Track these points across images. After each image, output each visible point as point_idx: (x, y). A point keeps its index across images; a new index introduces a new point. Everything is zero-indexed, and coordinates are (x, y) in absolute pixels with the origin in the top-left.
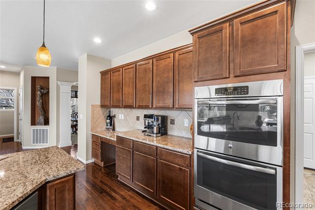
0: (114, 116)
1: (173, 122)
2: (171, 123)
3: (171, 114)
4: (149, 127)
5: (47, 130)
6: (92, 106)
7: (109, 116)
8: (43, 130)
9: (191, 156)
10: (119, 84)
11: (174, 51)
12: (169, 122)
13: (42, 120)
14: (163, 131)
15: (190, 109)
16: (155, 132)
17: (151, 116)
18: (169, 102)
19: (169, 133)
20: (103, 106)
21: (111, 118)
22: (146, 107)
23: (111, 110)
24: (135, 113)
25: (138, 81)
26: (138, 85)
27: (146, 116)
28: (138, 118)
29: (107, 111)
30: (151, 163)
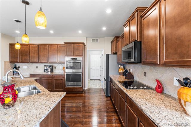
0: (19, 67)
2: (55, 68)
3: (55, 65)
4: (46, 70)
6: (5, 62)
7: (15, 67)
9: (64, 75)
11: (58, 45)
12: (54, 68)
14: (52, 71)
15: (64, 63)
16: (50, 71)
18: (55, 61)
19: (54, 71)
20: (11, 62)
23: (16, 64)
24: (35, 65)
25: (40, 52)
26: (40, 54)
27: (45, 66)
28: (37, 67)
29: (14, 65)
30: (50, 80)
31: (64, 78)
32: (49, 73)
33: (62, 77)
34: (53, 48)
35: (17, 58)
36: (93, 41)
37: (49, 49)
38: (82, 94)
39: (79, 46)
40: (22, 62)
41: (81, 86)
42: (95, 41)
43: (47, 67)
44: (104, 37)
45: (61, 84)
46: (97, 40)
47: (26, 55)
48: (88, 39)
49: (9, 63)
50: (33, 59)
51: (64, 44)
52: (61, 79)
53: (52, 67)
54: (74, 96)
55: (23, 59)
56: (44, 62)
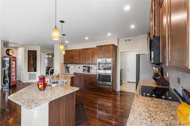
0: (69, 67)
1: (91, 68)
3: (91, 66)
4: (84, 70)
5: (36, 74)
6: (61, 63)
7: (67, 67)
8: (34, 74)
9: (97, 75)
10: (73, 56)
11: (92, 48)
12: (90, 68)
13: (33, 70)
14: (89, 71)
15: (96, 64)
16: (87, 71)
17: (85, 66)
18: (91, 62)
19: (90, 71)
20: (65, 63)
21: (67, 68)
22: (84, 64)
23: (67, 65)
24: (78, 66)
25: (80, 56)
26: (80, 57)
27: (83, 66)
28: (79, 68)
29: (66, 65)
30: (86, 79)
31: (96, 77)
32: (86, 73)
33: (94, 77)
34: (89, 51)
35: (67, 60)
36: (125, 42)
37: (86, 52)
38: (112, 95)
39: (109, 48)
40: (70, 64)
41: (111, 87)
42: (127, 41)
43: (85, 68)
44: (138, 35)
45: (94, 82)
46: (130, 40)
47: (73, 58)
48: (120, 40)
49: (63, 64)
50: (76, 61)
51: (96, 48)
52: (94, 79)
53: (89, 67)
54: (104, 95)
55: (71, 61)
56: (83, 63)
